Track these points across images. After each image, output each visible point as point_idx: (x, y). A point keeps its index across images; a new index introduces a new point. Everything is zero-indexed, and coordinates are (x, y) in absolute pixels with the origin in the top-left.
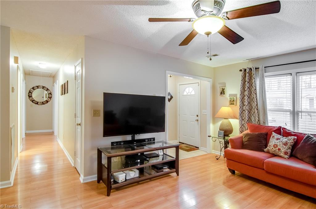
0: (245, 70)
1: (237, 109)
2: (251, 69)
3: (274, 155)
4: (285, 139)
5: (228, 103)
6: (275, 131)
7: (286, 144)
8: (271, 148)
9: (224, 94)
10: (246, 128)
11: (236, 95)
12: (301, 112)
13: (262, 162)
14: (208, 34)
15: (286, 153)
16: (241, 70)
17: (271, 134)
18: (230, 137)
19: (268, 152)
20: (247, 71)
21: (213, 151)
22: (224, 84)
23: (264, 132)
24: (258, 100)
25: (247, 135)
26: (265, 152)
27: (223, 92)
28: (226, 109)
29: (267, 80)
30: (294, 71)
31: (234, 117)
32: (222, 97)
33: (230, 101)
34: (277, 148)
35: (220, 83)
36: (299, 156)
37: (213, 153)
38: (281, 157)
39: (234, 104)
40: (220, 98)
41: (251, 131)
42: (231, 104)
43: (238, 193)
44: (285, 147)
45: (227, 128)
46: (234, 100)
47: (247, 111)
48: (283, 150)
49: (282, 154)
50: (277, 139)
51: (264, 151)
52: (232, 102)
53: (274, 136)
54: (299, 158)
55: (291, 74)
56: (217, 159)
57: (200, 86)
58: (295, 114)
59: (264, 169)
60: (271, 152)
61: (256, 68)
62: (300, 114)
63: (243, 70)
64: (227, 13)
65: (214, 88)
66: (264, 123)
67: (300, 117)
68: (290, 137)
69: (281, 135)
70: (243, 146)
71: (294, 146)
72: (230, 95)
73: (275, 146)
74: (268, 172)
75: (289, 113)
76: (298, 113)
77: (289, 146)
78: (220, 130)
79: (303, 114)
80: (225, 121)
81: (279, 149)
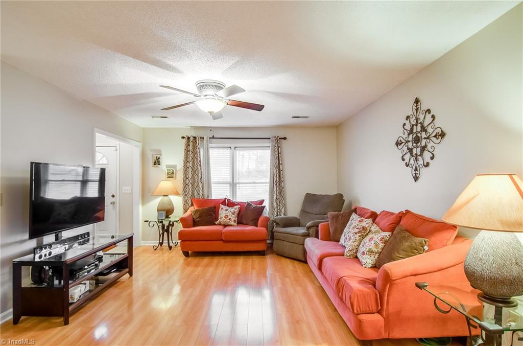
0: (189, 138)
1: (178, 181)
2: (195, 138)
3: (225, 226)
4: (232, 210)
5: (165, 176)
6: (221, 203)
7: (234, 213)
8: (222, 219)
9: (160, 164)
10: (190, 204)
11: (175, 167)
12: (239, 183)
13: (220, 233)
15: (235, 221)
16: (183, 138)
17: (219, 206)
18: (170, 218)
19: (220, 224)
20: (191, 139)
21: (142, 242)
22: (160, 152)
23: (212, 205)
24: (202, 170)
25: (196, 211)
27: (157, 162)
28: (166, 185)
29: (211, 151)
31: (177, 194)
32: (156, 168)
33: (168, 173)
34: (228, 219)
35: (151, 150)
36: (244, 222)
37: (142, 245)
38: (231, 225)
39: (172, 177)
40: (153, 170)
42: (169, 177)
44: (233, 216)
45: (169, 207)
46: (173, 173)
47: (190, 186)
48: (233, 219)
49: (232, 223)
50: (226, 210)
51: (215, 224)
52: (171, 175)
53: (222, 208)
55: (231, 147)
56: (155, 249)
57: (118, 150)
58: (233, 185)
59: (222, 240)
60: (222, 223)
61: (201, 138)
62: (238, 185)
63: (186, 138)
65: (143, 155)
66: (208, 196)
67: (238, 188)
68: (235, 207)
69: (228, 206)
70: (195, 224)
71: (239, 215)
72: (167, 166)
73: (226, 217)
74: (225, 241)
75: (228, 185)
76: (236, 185)
77: (236, 214)
78: (158, 211)
79: (240, 185)
80: (166, 198)
81: (230, 219)
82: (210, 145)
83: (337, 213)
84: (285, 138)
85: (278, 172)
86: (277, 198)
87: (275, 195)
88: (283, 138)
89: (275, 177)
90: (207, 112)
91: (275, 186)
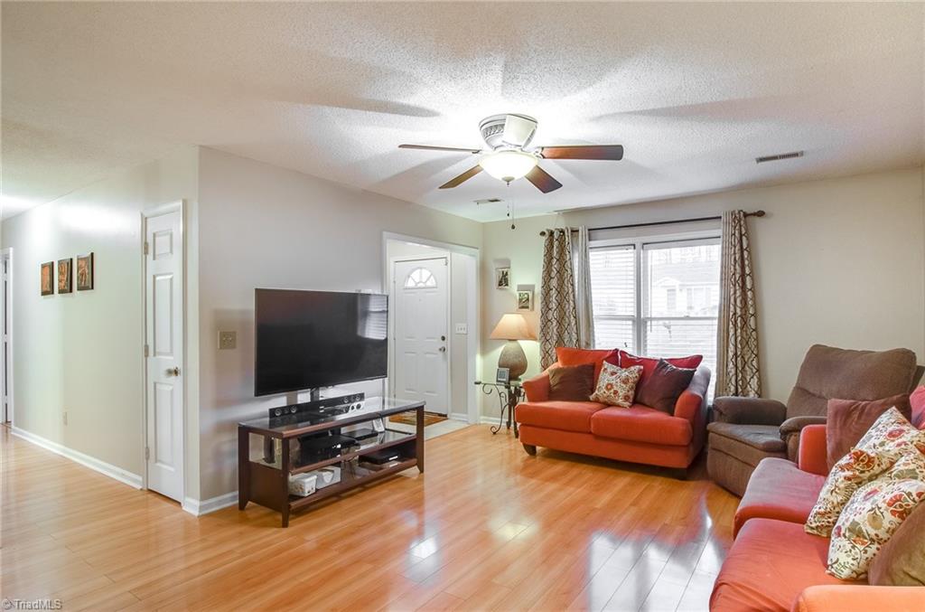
0: (552, 233)
1: (534, 317)
2: (562, 231)
3: (608, 405)
4: (624, 373)
5: (516, 305)
6: (608, 360)
7: (625, 381)
8: (602, 392)
9: (507, 285)
10: (554, 358)
11: (531, 288)
12: (651, 319)
13: (587, 418)
14: (508, 180)
15: (626, 398)
16: (543, 234)
17: (602, 365)
18: (520, 380)
19: (597, 401)
20: (556, 235)
21: (482, 417)
22: (507, 263)
23: (588, 361)
24: (576, 297)
25: (557, 371)
26: (591, 401)
27: (504, 281)
28: (512, 320)
29: (593, 255)
30: (638, 241)
31: (531, 337)
32: (503, 292)
33: (520, 300)
34: (612, 391)
35: (497, 261)
36: (646, 400)
37: (482, 422)
38: (618, 406)
39: (527, 307)
40: (497, 294)
41: (564, 362)
42: (523, 307)
43: (547, 484)
44: (624, 386)
45: (516, 361)
46: (528, 299)
47: (555, 323)
48: (621, 394)
49: (620, 401)
50: (613, 373)
51: (589, 401)
52: (524, 304)
53: (605, 369)
54: (648, 404)
55: (634, 245)
56: (495, 433)
57: (449, 264)
58: (640, 323)
59: (590, 433)
60: (601, 399)
61: (572, 231)
62: (649, 323)
63: (547, 233)
64: (543, 148)
65: (483, 270)
66: (588, 344)
67: (649, 328)
68: (632, 368)
69: (617, 365)
70: (551, 394)
71: (639, 384)
72: (520, 288)
73: (609, 387)
74: (597, 437)
75: (630, 322)
76: (646, 322)
77: (630, 383)
78: (500, 366)
79: (654, 322)
80: (511, 345)
81: (616, 392)
82: (593, 244)
83: (848, 402)
84: (761, 214)
85: (738, 293)
86: (736, 354)
87: (732, 348)
88: (754, 214)
89: (732, 308)
90: (500, 179)
91: (731, 326)
